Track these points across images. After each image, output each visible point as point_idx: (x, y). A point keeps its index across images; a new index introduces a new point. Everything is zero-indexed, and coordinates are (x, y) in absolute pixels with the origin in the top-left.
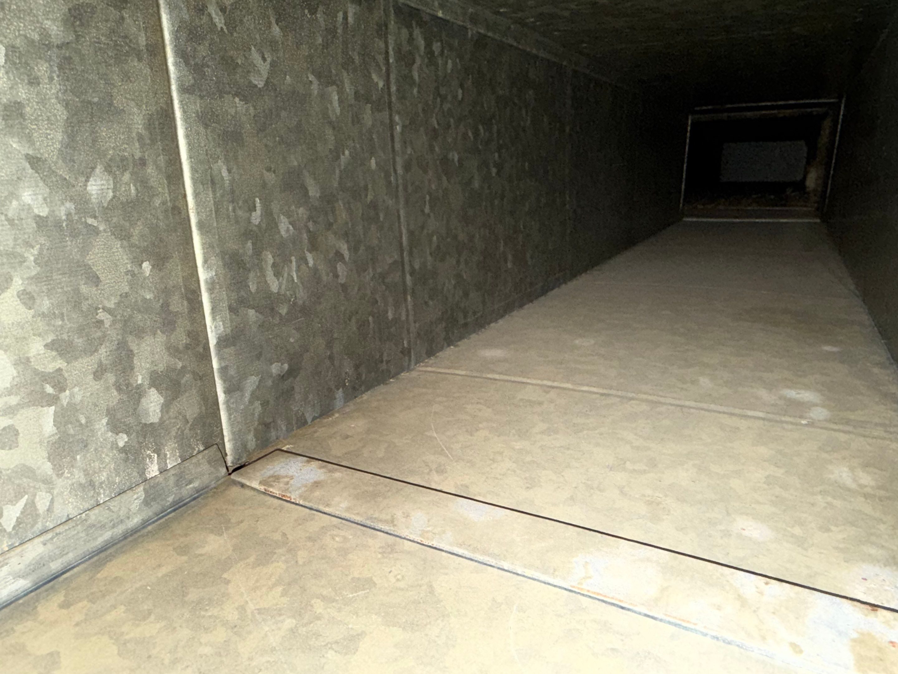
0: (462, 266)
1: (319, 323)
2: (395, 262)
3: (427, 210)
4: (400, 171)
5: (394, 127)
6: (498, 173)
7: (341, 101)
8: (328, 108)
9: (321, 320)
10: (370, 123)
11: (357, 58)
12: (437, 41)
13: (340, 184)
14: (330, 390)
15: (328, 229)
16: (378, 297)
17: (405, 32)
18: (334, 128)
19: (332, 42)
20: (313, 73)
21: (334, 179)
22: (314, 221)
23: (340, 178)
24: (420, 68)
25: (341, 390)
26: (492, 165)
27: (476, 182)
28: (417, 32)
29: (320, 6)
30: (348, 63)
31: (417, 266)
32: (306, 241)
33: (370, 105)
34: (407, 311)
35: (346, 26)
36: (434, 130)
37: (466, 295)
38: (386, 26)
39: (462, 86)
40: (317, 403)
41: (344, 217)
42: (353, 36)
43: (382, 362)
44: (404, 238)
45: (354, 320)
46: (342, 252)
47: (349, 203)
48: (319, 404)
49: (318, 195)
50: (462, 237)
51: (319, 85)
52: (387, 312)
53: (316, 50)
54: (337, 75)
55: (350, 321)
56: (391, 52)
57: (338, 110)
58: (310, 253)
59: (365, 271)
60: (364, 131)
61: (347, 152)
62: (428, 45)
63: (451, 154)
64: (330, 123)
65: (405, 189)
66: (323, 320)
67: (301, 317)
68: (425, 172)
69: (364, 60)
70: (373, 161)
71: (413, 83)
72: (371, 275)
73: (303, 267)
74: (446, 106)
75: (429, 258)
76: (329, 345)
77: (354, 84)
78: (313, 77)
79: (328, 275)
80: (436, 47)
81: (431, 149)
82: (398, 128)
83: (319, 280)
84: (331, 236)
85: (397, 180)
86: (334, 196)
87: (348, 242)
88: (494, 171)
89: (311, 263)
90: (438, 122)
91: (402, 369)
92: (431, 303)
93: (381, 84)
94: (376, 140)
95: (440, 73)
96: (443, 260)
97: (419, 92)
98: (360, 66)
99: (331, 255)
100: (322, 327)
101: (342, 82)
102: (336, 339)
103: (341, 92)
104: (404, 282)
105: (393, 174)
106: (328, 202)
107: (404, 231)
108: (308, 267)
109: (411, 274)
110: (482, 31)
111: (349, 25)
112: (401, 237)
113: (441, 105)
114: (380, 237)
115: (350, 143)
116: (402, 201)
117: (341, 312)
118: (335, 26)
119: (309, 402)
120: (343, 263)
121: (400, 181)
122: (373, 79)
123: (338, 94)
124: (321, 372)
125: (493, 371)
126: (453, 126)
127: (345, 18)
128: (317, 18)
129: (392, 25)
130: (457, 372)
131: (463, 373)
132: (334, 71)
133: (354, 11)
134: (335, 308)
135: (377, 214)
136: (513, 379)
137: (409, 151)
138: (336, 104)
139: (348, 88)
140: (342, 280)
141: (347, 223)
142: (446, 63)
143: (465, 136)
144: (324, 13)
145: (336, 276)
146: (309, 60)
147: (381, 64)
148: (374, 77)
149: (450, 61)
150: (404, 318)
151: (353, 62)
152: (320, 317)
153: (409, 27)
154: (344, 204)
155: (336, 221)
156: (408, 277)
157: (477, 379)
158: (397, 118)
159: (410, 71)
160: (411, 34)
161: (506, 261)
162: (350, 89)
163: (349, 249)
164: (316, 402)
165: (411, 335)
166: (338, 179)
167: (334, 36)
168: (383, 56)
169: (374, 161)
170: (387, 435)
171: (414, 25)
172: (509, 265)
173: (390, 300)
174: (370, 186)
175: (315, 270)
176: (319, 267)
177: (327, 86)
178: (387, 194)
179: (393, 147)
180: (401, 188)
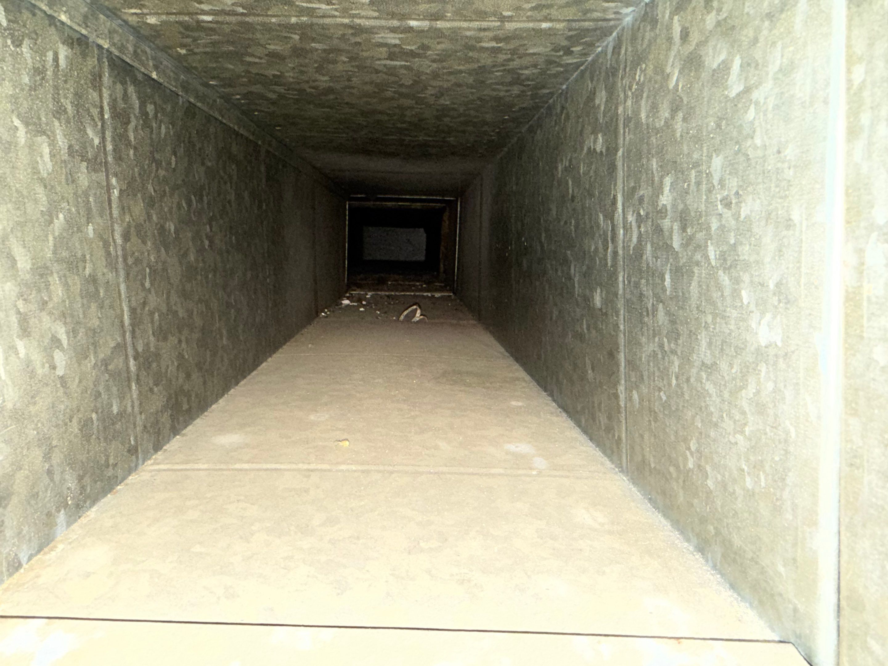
0: (184, 345)
1: (34, 430)
2: (118, 345)
3: (147, 285)
4: (119, 241)
5: (112, 191)
6: (210, 246)
7: (52, 156)
8: (37, 162)
9: (37, 425)
10: (86, 184)
11: (69, 107)
12: (151, 103)
13: (55, 252)
14: (49, 515)
15: (42, 310)
16: (101, 389)
17: (119, 86)
18: (45, 187)
19: (41, 85)
20: (19, 116)
21: (48, 248)
22: (25, 300)
23: (55, 246)
24: (136, 129)
25: (62, 511)
26: (205, 237)
27: (191, 254)
28: (131, 89)
29: (26, 39)
30: (59, 112)
31: (140, 349)
32: (16, 325)
33: (86, 163)
34: (133, 402)
35: (56, 70)
36: (151, 197)
37: (188, 376)
38: (100, 77)
39: (175, 153)
40: (34, 536)
41: (60, 294)
42: (66, 82)
43: (108, 466)
44: (126, 317)
45: (75, 420)
46: (59, 336)
47: (65, 276)
48: (37, 536)
49: (29, 267)
50: (181, 313)
51: (26, 133)
52: (112, 406)
53: (22, 90)
54: (47, 124)
55: (71, 421)
56: (106, 108)
57: (49, 166)
58: (21, 340)
59: (86, 358)
60: (80, 192)
61: (61, 216)
62: (143, 105)
63: (168, 223)
64: (41, 180)
65: (125, 260)
66: (39, 425)
67: (11, 425)
68: (144, 243)
69: (78, 112)
70: (90, 227)
71: (128, 144)
72: (93, 361)
73: (13, 358)
74: (162, 173)
75: (152, 338)
76: (47, 457)
77: (67, 137)
78: (19, 122)
79: (43, 366)
80: (150, 108)
81: (149, 217)
82: (116, 192)
83: (32, 374)
84: (46, 319)
85: (116, 252)
86: (47, 268)
87: (65, 323)
88: (207, 243)
89: (22, 352)
90: (154, 188)
91: (130, 471)
92: (156, 389)
93: (97, 141)
94: (92, 203)
95: (154, 136)
96: (165, 339)
97: (135, 154)
98: (74, 117)
99: (47, 341)
100: (38, 433)
101: (53, 132)
102: (56, 446)
103: (52, 144)
104: (128, 368)
105: (112, 244)
106: (41, 276)
107: (126, 309)
108: (19, 358)
109: (135, 359)
110: (192, 100)
111: (60, 68)
112: (123, 315)
113: (157, 171)
114: (100, 316)
115: (64, 205)
116: (122, 273)
117: (60, 412)
118: (44, 67)
119: (23, 537)
120: (61, 351)
121: (120, 253)
122: (87, 134)
123: (49, 145)
124: (37, 493)
125: (241, 461)
126: (168, 194)
127: (56, 59)
128: (22, 52)
129: (106, 79)
130: (196, 466)
131: (206, 466)
132: (43, 119)
133: (66, 53)
134: (53, 407)
135: (97, 290)
136: (265, 466)
137: (127, 218)
138: (47, 158)
139: (62, 142)
140: (60, 372)
141: (64, 301)
142: (160, 128)
143: (179, 206)
144: (31, 48)
145: (53, 367)
146: (14, 100)
147: (97, 120)
148: (90, 132)
149: (163, 127)
150: (129, 409)
151: (65, 111)
152: (35, 422)
153: (123, 83)
154: (60, 278)
155: (51, 299)
156: (132, 362)
157: (224, 472)
158: (114, 181)
159: (126, 130)
160: (125, 91)
161: (221, 338)
162: (64, 142)
163: (67, 333)
164: (32, 534)
165: (138, 429)
166: (52, 248)
167: (43, 78)
168: (98, 110)
169: (92, 228)
170: (143, 561)
171: (129, 83)
172: (225, 341)
173: (114, 390)
174: (88, 257)
175: (28, 363)
176: (33, 358)
177: (35, 136)
178: (106, 266)
179: (111, 214)
180: (120, 259)
